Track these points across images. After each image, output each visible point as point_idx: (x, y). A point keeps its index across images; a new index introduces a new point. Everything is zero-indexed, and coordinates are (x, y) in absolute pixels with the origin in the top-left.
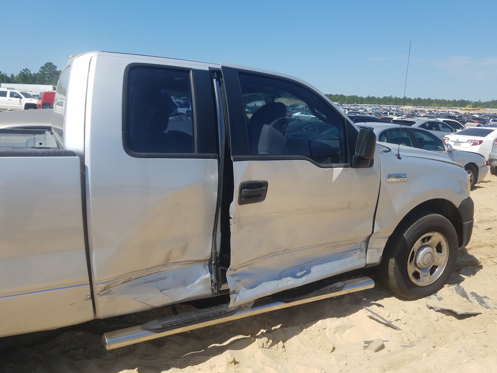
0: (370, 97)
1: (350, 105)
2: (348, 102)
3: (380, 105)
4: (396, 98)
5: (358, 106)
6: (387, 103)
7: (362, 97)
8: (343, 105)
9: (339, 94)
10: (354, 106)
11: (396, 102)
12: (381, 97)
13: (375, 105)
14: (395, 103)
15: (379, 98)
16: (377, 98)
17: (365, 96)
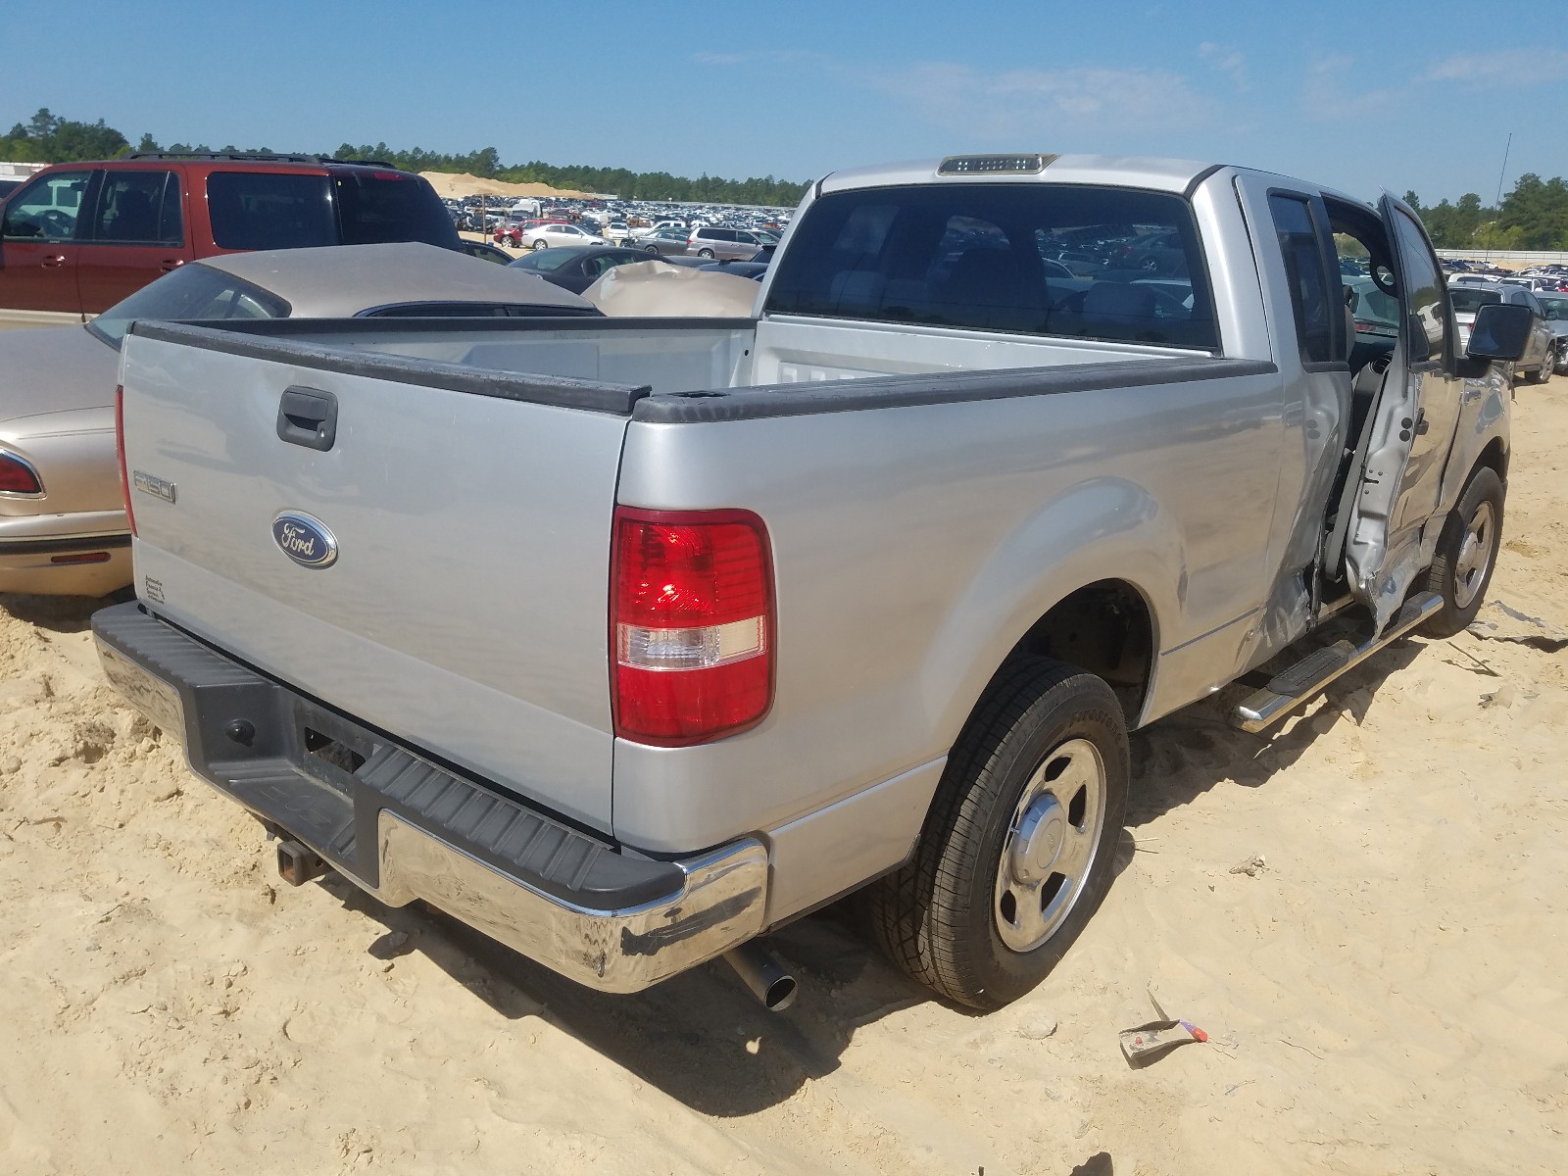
0: (710, 178)
1: (654, 203)
2: (645, 193)
3: (739, 206)
4: (784, 184)
5: (678, 206)
6: (760, 199)
7: (683, 180)
8: (634, 203)
9: (615, 167)
10: (668, 206)
11: (785, 198)
12: (742, 180)
13: (726, 205)
14: (783, 200)
15: (734, 183)
16: (728, 182)
17: (693, 177)
